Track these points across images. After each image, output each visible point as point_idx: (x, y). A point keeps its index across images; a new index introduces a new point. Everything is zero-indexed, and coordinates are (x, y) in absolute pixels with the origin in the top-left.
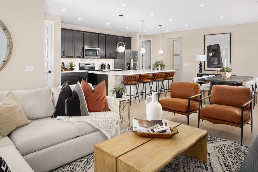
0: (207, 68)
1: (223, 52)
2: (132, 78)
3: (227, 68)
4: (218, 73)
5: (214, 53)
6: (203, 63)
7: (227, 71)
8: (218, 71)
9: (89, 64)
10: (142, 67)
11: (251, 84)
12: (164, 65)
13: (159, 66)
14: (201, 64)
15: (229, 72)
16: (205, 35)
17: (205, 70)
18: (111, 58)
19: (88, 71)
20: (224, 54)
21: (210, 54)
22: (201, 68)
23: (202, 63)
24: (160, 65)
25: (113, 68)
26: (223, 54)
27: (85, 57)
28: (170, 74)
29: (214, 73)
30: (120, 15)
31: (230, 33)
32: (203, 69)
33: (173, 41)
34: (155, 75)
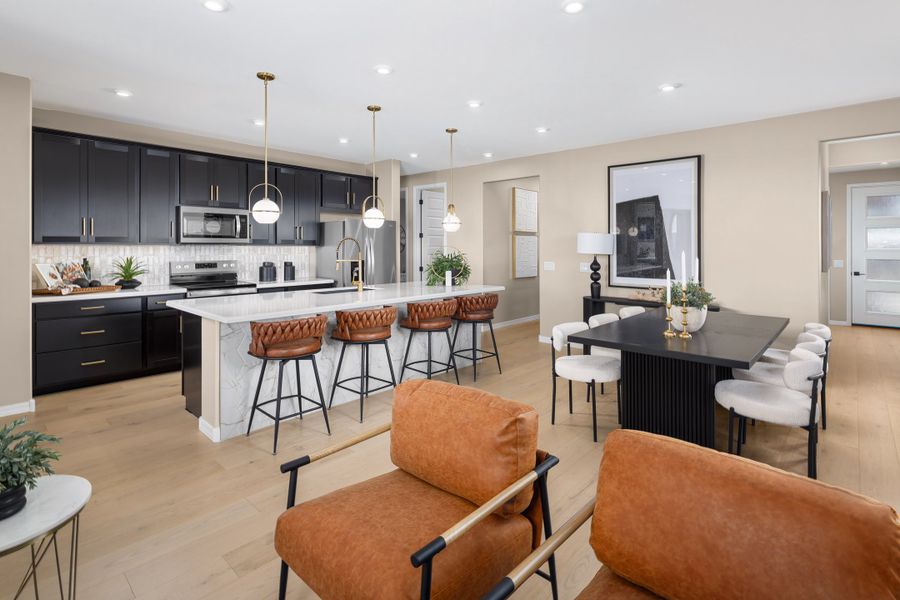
0: (617, 280)
1: (671, 225)
2: (283, 331)
3: (691, 289)
4: (654, 299)
5: (644, 228)
6: (602, 262)
7: (691, 304)
8: (655, 289)
9: (213, 265)
10: (421, 269)
11: (810, 374)
12: (465, 269)
13: (448, 274)
14: (595, 266)
15: (699, 306)
16: (609, 167)
17: (610, 286)
18: (299, 245)
19: (189, 290)
20: (674, 231)
21: (631, 229)
22: (595, 277)
23: (599, 260)
24: (451, 268)
25: (314, 274)
26: (670, 229)
27: (183, 240)
28: (478, 302)
29: (640, 297)
30: (260, 76)
31: (699, 158)
32: (603, 282)
33: (514, 189)
34: (416, 311)
